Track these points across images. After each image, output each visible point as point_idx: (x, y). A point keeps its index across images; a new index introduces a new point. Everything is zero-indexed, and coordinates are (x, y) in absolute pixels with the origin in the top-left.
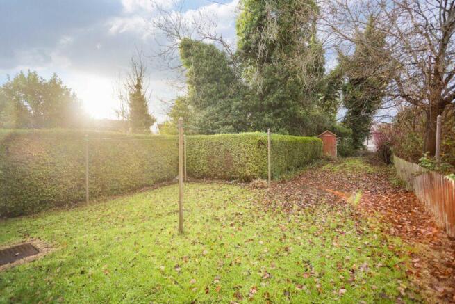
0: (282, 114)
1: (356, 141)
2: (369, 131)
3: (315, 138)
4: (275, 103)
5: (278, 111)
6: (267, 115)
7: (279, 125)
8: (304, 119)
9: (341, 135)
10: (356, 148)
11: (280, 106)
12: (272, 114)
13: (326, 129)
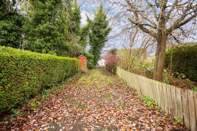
0: (52, 41)
1: (95, 61)
2: (100, 57)
3: (75, 59)
4: (45, 31)
5: (47, 38)
6: (38, 40)
7: (49, 48)
8: (68, 47)
9: (89, 58)
10: (95, 65)
11: (49, 34)
12: (42, 39)
13: (81, 54)
